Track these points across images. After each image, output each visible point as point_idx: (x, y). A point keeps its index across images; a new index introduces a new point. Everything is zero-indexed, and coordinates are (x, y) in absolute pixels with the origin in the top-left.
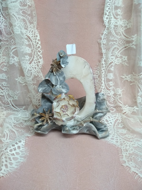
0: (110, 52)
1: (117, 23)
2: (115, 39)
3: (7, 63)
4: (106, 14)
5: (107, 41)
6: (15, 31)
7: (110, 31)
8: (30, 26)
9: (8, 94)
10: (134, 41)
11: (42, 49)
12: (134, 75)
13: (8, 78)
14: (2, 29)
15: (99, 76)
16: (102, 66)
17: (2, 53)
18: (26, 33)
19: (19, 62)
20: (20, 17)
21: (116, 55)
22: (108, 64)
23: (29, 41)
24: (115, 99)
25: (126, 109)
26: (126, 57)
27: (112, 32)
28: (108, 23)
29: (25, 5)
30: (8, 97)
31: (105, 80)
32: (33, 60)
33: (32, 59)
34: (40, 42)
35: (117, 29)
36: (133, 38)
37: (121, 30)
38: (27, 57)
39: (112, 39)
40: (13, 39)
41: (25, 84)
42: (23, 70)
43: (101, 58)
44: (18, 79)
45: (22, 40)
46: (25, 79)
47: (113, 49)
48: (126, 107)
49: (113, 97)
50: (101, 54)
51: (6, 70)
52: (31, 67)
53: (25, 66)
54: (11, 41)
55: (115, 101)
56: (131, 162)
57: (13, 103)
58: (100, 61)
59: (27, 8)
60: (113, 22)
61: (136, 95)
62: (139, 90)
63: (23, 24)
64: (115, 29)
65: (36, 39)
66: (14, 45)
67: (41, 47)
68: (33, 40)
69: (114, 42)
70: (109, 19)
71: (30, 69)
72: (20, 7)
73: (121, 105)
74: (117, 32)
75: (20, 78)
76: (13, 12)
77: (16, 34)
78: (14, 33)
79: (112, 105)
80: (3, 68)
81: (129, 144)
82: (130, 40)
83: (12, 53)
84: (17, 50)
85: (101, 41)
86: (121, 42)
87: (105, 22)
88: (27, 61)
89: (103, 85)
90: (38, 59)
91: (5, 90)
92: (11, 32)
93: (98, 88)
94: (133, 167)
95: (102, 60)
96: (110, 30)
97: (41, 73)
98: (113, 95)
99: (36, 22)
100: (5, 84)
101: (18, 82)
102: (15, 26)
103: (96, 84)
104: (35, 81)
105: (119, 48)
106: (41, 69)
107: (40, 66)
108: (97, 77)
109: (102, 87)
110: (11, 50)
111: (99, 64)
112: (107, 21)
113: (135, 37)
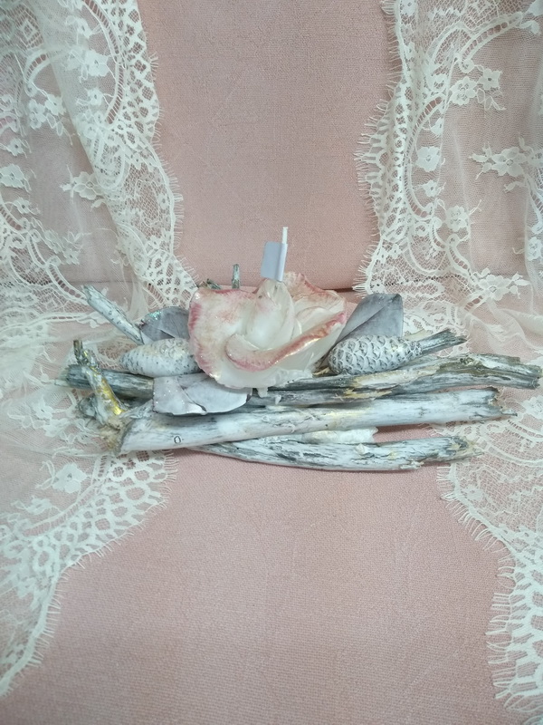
0: (431, 55)
3: (19, 121)
9: (41, 244)
11: (149, 55)
12: (522, 152)
13: (32, 181)
15: (385, 158)
16: (399, 116)
19: (67, 115)
21: (457, 64)
22: (422, 109)
23: (93, 23)
24: (443, 247)
26: (499, 73)
30: (40, 256)
31: (409, 175)
32: (118, 102)
33: (113, 102)
34: (139, 22)
38: (96, 97)
40: (27, 20)
41: (100, 201)
42: (86, 149)
43: (394, 79)
44: (73, 185)
45: (66, 23)
46: (95, 181)
47: (442, 41)
48: (484, 278)
49: (439, 239)
50: (396, 64)
51: (20, 151)
52: (115, 136)
53: (92, 136)
54: (22, 28)
55: (444, 258)
56: (472, 487)
57: (62, 278)
58: (389, 96)
61: (525, 232)
65: (122, 12)
66: (37, 43)
67: (145, 48)
68: (109, 16)
69: (451, 10)
71: (112, 144)
73: (462, 271)
75: (78, 181)
79: (432, 273)
80: (8, 143)
83: (36, 82)
84: (49, 67)
85: (396, 6)
86: (481, 4)
88: (98, 113)
89: (400, 194)
90: (139, 100)
91: (28, 228)
93: (378, 204)
94: (476, 503)
95: (399, 90)
97: (155, 155)
98: (436, 233)
100: (24, 207)
101: (72, 195)
103: (372, 190)
104: (136, 189)
105: (470, 35)
106: (154, 139)
107: (150, 130)
108: (377, 162)
109: (397, 202)
110: (26, 70)
111: (387, 106)
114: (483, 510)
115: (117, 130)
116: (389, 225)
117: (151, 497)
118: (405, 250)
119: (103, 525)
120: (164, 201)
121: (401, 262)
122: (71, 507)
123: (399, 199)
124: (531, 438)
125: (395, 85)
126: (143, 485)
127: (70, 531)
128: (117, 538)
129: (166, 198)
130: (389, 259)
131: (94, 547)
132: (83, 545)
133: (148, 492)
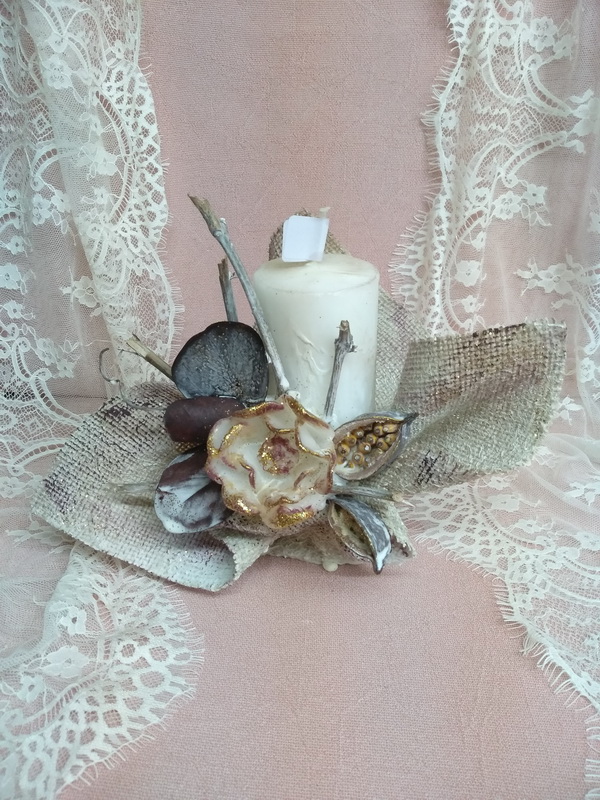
0: (473, 169)
1: (508, 36)
2: (496, 111)
5: (461, 117)
7: (474, 75)
9: (30, 355)
10: (577, 120)
12: (569, 268)
15: (421, 271)
16: (437, 228)
20: (71, 7)
21: (500, 179)
22: (463, 222)
23: (105, 121)
26: (543, 189)
27: (485, 79)
28: (470, 34)
30: (25, 368)
31: (447, 288)
35: (506, 63)
36: (575, 106)
37: (526, 67)
38: (103, 196)
39: (485, 111)
40: (41, 113)
43: (434, 191)
47: (484, 155)
50: (436, 175)
51: (20, 249)
54: (35, 121)
58: (428, 207)
60: (491, 31)
61: (577, 353)
64: (500, 65)
65: (138, 113)
68: (122, 116)
69: (493, 125)
70: (476, 15)
74: (507, 78)
75: (79, 285)
78: (43, 87)
80: (8, 241)
81: (532, 558)
82: (562, 114)
83: (43, 175)
85: (437, 119)
86: (523, 122)
87: (456, 29)
89: (437, 308)
92: (34, 77)
95: (438, 201)
96: (478, 68)
99: (137, 36)
100: (15, 311)
101: (72, 300)
102: (50, 52)
103: (408, 303)
105: (512, 150)
106: (159, 245)
108: (413, 274)
109: (433, 317)
110: (35, 163)
111: (425, 217)
112: (467, 27)
113: (585, 103)
120: (164, 311)
123: (436, 314)
125: (434, 197)
129: (166, 309)
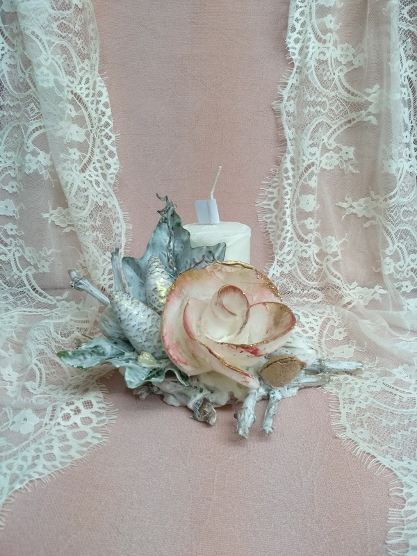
0: (306, 136)
1: (324, 54)
2: (319, 99)
3: (17, 169)
4: (294, 29)
5: (298, 104)
6: (39, 79)
7: (304, 77)
8: (82, 65)
9: (22, 258)
10: (371, 103)
11: (114, 130)
12: (373, 200)
13: (21, 210)
14: (3, 76)
15: (277, 205)
16: (286, 175)
17: (3, 143)
18: (70, 84)
19: (53, 167)
20: (52, 40)
21: (324, 143)
22: (302, 169)
23: (77, 108)
24: (321, 265)
25: (354, 293)
26: (352, 149)
27: (311, 79)
28: (300, 54)
29: (66, 7)
30: (19, 266)
31: (295, 214)
32: (90, 160)
33: (87, 159)
34: (110, 109)
35: (323, 70)
36: (369, 95)
37: (337, 74)
38: (75, 154)
39: (312, 99)
40: (33, 104)
41: (71, 228)
42: (64, 189)
43: (282, 152)
44: (51, 215)
45: (60, 106)
46: (68, 214)
47: (314, 127)
48: (354, 289)
49: (318, 260)
50: (282, 142)
51: (15, 190)
52: (86, 181)
53: (70, 179)
54: (28, 109)
55: (322, 273)
56: (360, 429)
57: (34, 283)
58: (278, 163)
59: (71, 14)
60: (313, 50)
61: (381, 254)
62: (388, 239)
63: (62, 60)
64: (320, 71)
65: (98, 102)
66: (38, 118)
67: (112, 125)
68: (89, 105)
69: (318, 108)
70: (303, 42)
71: (83, 186)
72: (53, 11)
73: (337, 282)
74: (325, 79)
75: (55, 213)
76: (32, 26)
77: (43, 88)
78: (35, 87)
79: (314, 285)
80: (7, 184)
81: (360, 384)
82: (362, 100)
83: (33, 142)
84: (44, 134)
85: (282, 106)
86: (337, 107)
87: (291, 50)
88: (76, 164)
89: (289, 227)
90: (105, 158)
91: (13, 245)
92: (29, 81)
93: (274, 236)
94: (365, 440)
95: (285, 158)
96: (307, 73)
97: (114, 196)
98: (315, 256)
99: (97, 55)
100: (12, 230)
101: (49, 222)
102: (39, 66)
103: (270, 226)
104: (98, 218)
105: (331, 125)
106: (114, 185)
107: (111, 178)
108: (272, 207)
109: (286, 233)
110: (28, 134)
111: (277, 170)
112: (298, 49)
113: (375, 93)
114: (371, 445)
115: (88, 177)
116: (281, 248)
117: (93, 437)
118: (293, 268)
119: (51, 457)
120: (118, 228)
121: (290, 276)
122: (24, 444)
123: (288, 231)
124: (402, 395)
125: (282, 156)
126: (87, 429)
127: (20, 462)
128: (61, 468)
129: (120, 226)
130: (282, 274)
131: (40, 474)
132: (31, 472)
133: (91, 433)
